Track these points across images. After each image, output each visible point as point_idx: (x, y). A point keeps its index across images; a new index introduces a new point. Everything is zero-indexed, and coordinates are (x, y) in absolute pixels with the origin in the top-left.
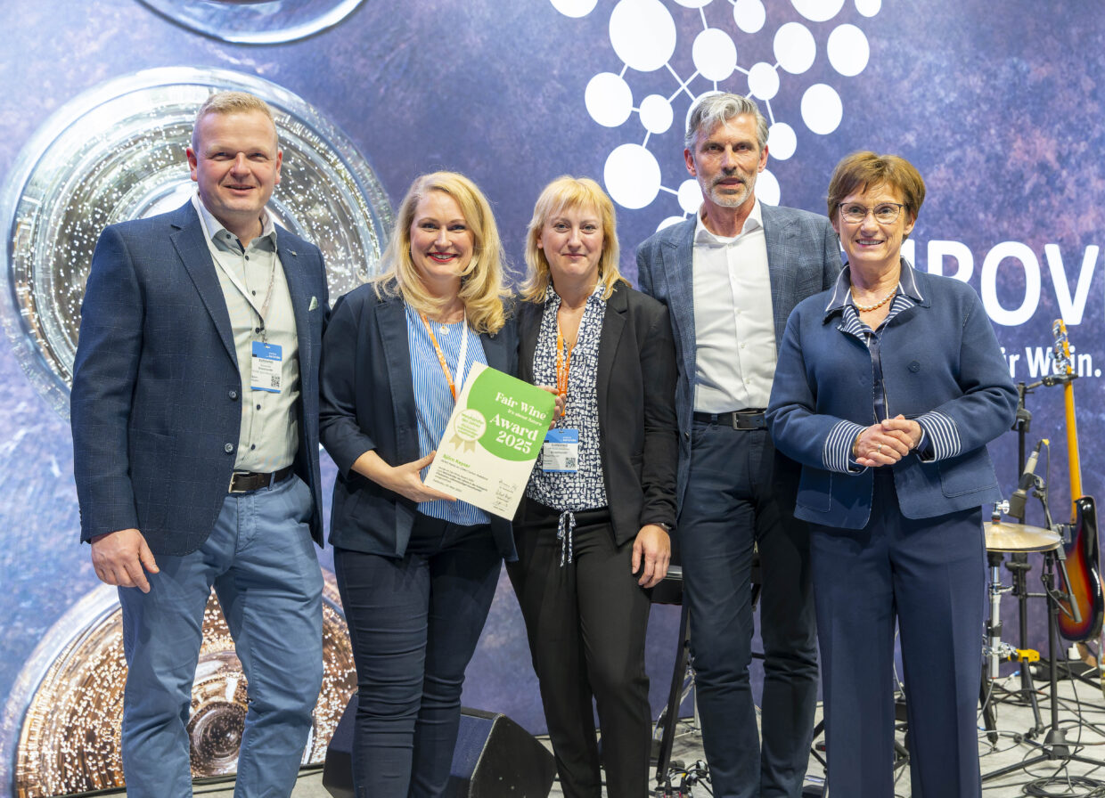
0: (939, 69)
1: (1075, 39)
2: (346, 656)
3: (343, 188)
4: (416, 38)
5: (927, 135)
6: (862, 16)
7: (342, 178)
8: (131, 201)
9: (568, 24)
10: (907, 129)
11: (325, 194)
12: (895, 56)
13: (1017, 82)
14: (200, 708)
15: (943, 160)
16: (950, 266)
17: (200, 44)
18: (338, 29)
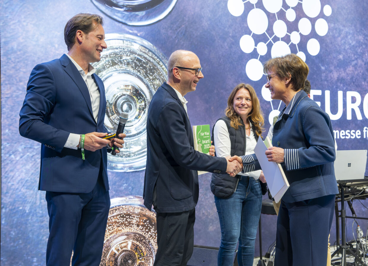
0: (350, 34)
4: (187, 24)
5: (346, 56)
6: (326, 16)
9: (234, 18)
10: (340, 54)
11: (159, 76)
12: (336, 29)
14: (120, 252)
15: (351, 64)
16: (354, 100)
17: (120, 26)
18: (163, 21)
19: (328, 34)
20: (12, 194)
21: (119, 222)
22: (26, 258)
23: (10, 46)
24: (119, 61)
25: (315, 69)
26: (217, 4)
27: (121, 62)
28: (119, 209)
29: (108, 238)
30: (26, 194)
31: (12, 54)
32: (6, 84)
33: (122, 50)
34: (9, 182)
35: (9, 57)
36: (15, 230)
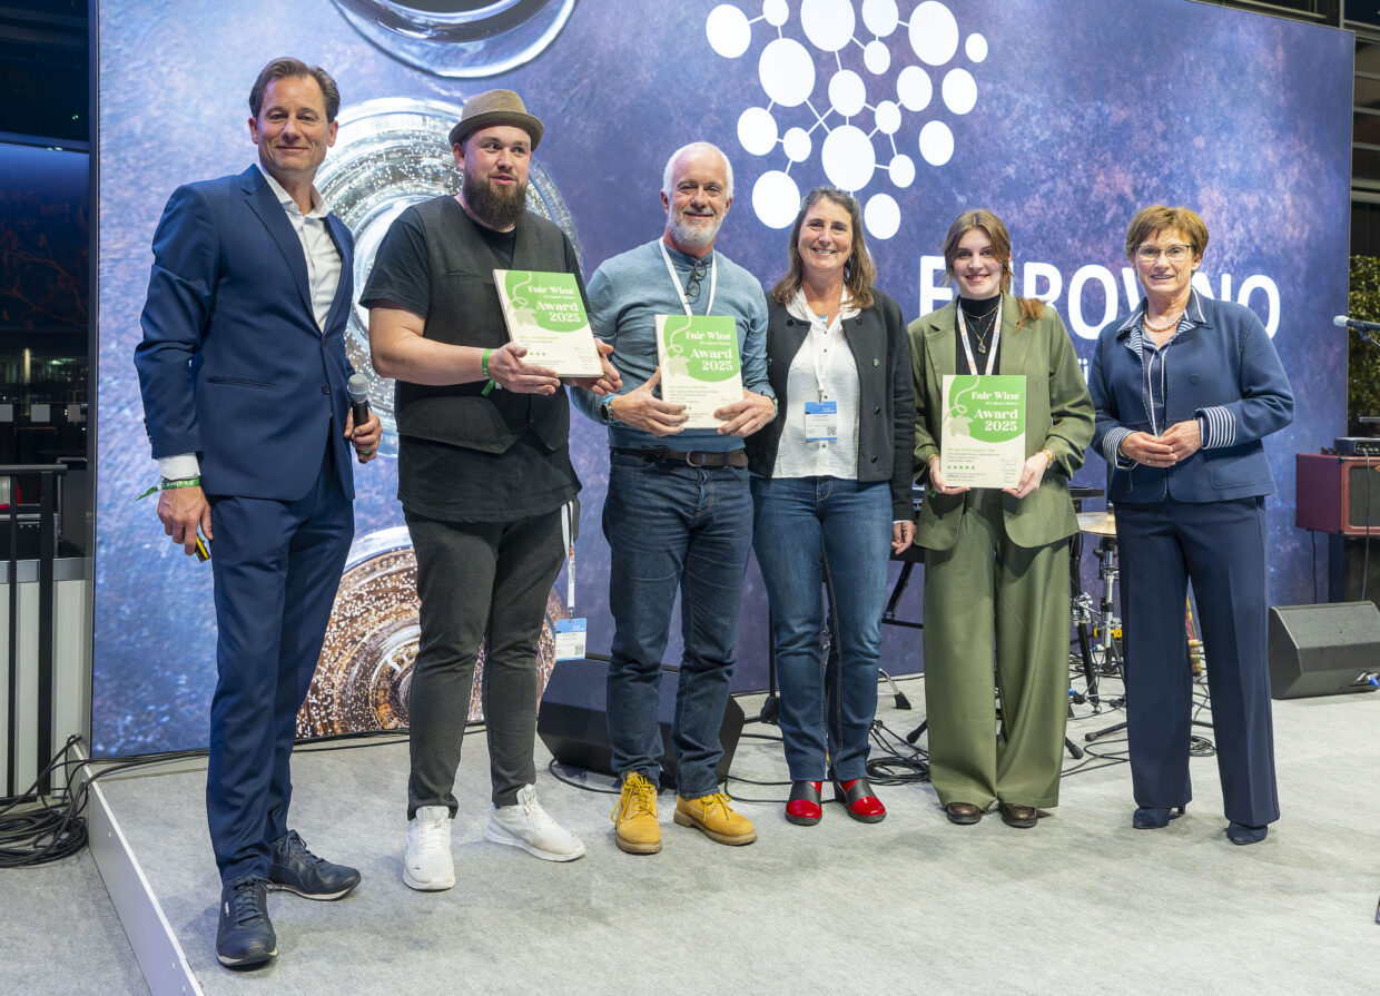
0: (1035, 110)
1: (1149, 87)
4: (596, 74)
5: (1024, 168)
6: (971, 62)
8: (356, 215)
9: (724, 63)
10: (1008, 162)
12: (999, 98)
13: (1100, 122)
14: (405, 666)
15: (1038, 191)
16: (1043, 286)
17: (417, 78)
18: (531, 66)
19: (978, 109)
20: (124, 510)
21: (405, 590)
22: (160, 674)
23: (124, 126)
24: (411, 170)
25: (940, 201)
26: (678, 26)
27: (416, 172)
28: (404, 556)
29: (376, 630)
31: (130, 149)
32: (112, 226)
33: (420, 141)
34: (117, 479)
35: (122, 154)
36: (133, 601)
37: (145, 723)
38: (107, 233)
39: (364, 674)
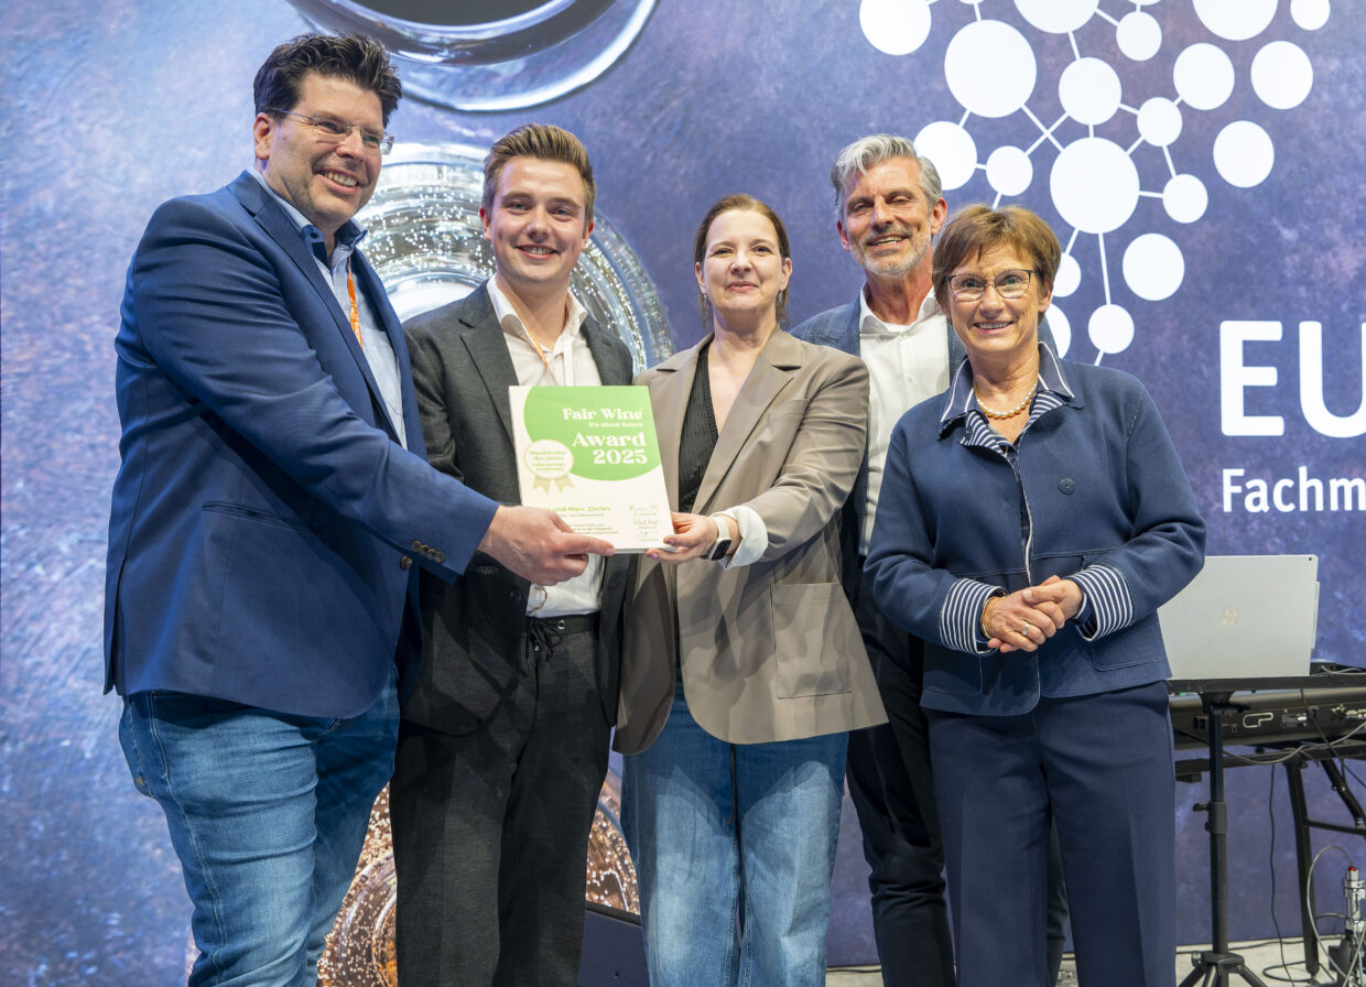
2: (602, 854)
3: (600, 279)
4: (691, 92)
6: (1301, 29)
7: (598, 267)
9: (889, 63)
12: (1351, 79)
17: (427, 115)
18: (594, 88)
20: (36, 695)
22: (84, 911)
23: (31, 203)
24: (422, 238)
25: (1252, 239)
26: (815, 16)
27: (431, 245)
30: (83, 698)
31: (40, 231)
32: (18, 331)
33: (435, 199)
34: (26, 656)
35: (28, 239)
36: (48, 814)
37: (65, 974)
38: (11, 340)
39: (364, 918)
